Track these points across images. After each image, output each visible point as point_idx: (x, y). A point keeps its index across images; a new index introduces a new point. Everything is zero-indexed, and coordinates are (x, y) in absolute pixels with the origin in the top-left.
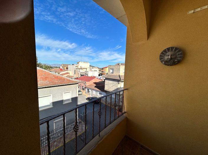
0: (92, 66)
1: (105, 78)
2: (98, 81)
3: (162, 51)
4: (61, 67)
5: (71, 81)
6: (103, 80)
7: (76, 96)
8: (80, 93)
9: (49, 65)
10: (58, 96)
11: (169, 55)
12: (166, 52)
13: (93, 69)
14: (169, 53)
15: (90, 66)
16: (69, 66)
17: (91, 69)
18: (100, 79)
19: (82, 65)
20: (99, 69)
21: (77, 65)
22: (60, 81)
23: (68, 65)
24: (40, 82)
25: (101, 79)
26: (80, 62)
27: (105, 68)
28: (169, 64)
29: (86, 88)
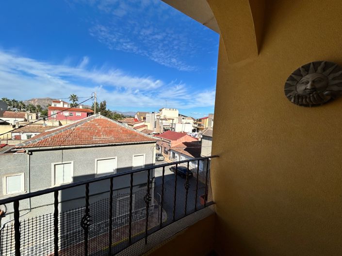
0: (182, 116)
1: (202, 136)
2: (190, 140)
3: (290, 74)
4: (136, 117)
5: (146, 138)
6: (200, 140)
7: (151, 163)
8: (161, 158)
9: (120, 114)
10: (125, 160)
11: (308, 83)
12: (302, 76)
13: (184, 121)
14: (309, 77)
15: (179, 115)
16: (147, 115)
17: (181, 121)
18: (194, 137)
19: (166, 113)
20: (194, 120)
21: (158, 114)
22: (129, 138)
23: (146, 113)
24: (102, 137)
25: (196, 137)
26: (163, 108)
27: (204, 119)
28: (306, 101)
29: (170, 150)
